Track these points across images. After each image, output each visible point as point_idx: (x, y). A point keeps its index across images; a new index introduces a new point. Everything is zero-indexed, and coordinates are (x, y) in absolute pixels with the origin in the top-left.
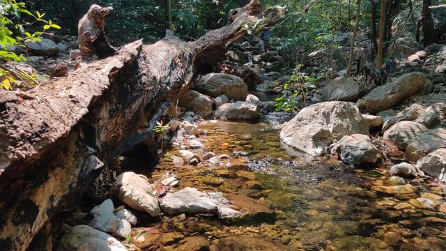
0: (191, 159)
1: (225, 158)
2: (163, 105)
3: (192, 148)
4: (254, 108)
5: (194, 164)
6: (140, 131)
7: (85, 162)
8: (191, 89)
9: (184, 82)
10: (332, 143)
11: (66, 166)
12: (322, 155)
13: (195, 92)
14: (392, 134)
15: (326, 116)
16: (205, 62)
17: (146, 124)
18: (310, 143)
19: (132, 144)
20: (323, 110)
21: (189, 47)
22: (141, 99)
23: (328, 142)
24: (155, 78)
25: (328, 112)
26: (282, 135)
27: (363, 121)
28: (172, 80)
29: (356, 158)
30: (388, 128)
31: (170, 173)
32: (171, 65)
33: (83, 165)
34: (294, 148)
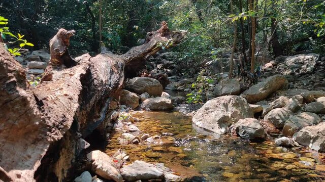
0: (134, 139)
1: (158, 138)
2: (108, 101)
3: (131, 132)
4: (169, 101)
5: (136, 143)
6: (95, 120)
7: (76, 144)
8: (123, 89)
9: (119, 84)
10: (231, 125)
11: (67, 147)
12: (226, 133)
13: (126, 90)
14: (271, 117)
15: (226, 106)
16: (131, 70)
17: (98, 114)
18: (217, 125)
19: (91, 130)
20: (223, 102)
21: (121, 59)
22: (95, 97)
23: (229, 124)
24: (102, 81)
25: (227, 103)
26: (194, 120)
27: (250, 109)
28: (112, 82)
29: (251, 135)
30: (267, 113)
31: (120, 151)
32: (111, 72)
33: (76, 146)
34: (204, 129)
